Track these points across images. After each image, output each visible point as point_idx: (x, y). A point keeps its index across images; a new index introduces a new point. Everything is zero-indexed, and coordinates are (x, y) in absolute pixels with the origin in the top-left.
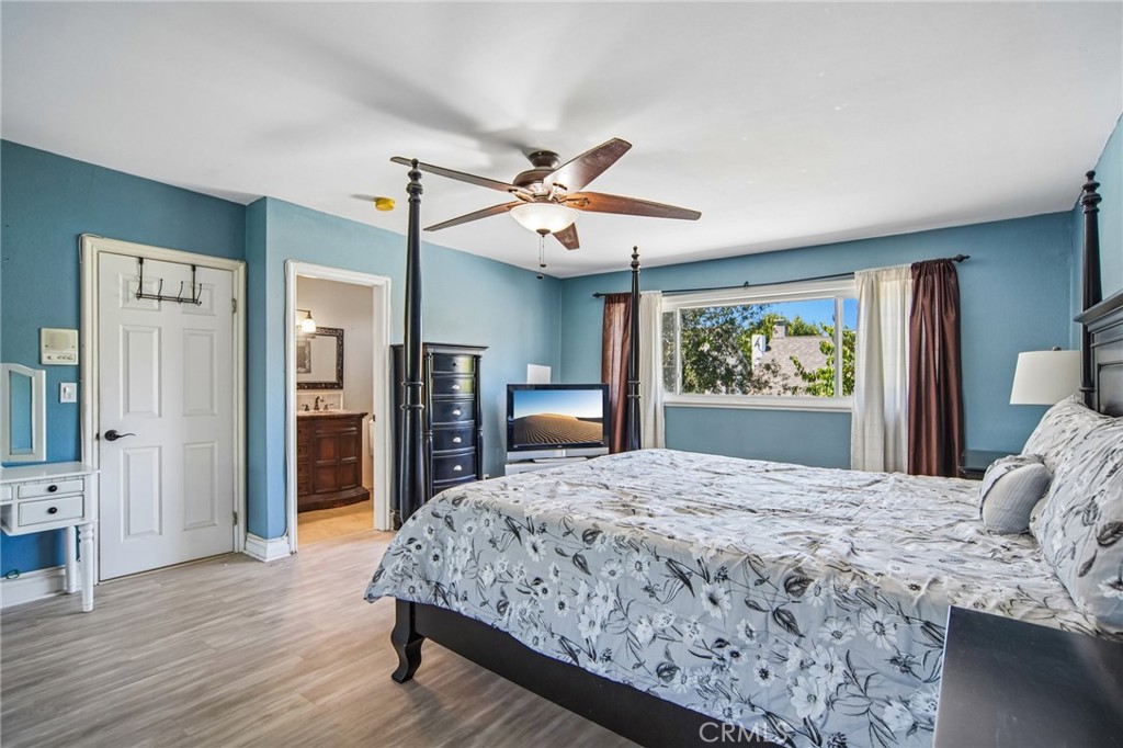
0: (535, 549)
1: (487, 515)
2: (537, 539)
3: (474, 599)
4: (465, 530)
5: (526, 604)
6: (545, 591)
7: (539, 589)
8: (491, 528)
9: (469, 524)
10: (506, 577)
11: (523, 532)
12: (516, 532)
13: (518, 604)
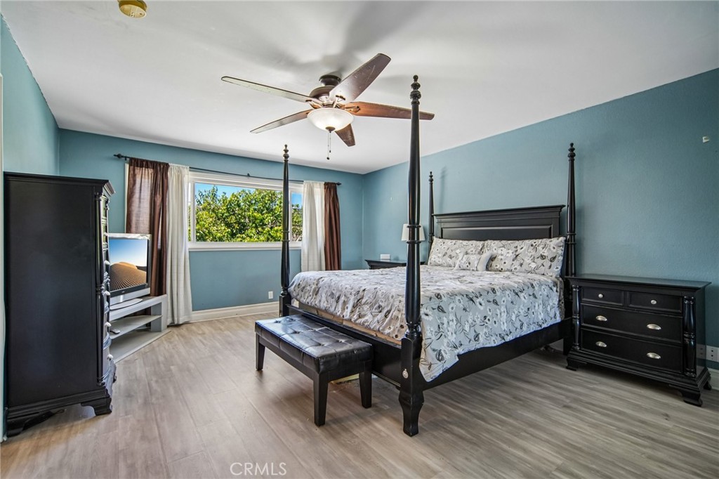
0: (481, 304)
1: (458, 298)
2: (480, 300)
3: (465, 342)
4: (450, 310)
5: (485, 330)
6: (489, 320)
7: (487, 320)
8: (462, 303)
9: (451, 306)
10: (474, 323)
11: (474, 299)
12: (472, 300)
13: (482, 332)
